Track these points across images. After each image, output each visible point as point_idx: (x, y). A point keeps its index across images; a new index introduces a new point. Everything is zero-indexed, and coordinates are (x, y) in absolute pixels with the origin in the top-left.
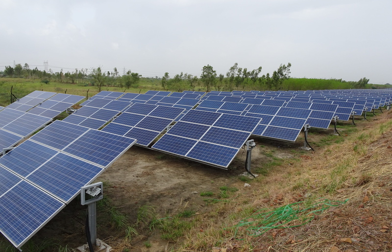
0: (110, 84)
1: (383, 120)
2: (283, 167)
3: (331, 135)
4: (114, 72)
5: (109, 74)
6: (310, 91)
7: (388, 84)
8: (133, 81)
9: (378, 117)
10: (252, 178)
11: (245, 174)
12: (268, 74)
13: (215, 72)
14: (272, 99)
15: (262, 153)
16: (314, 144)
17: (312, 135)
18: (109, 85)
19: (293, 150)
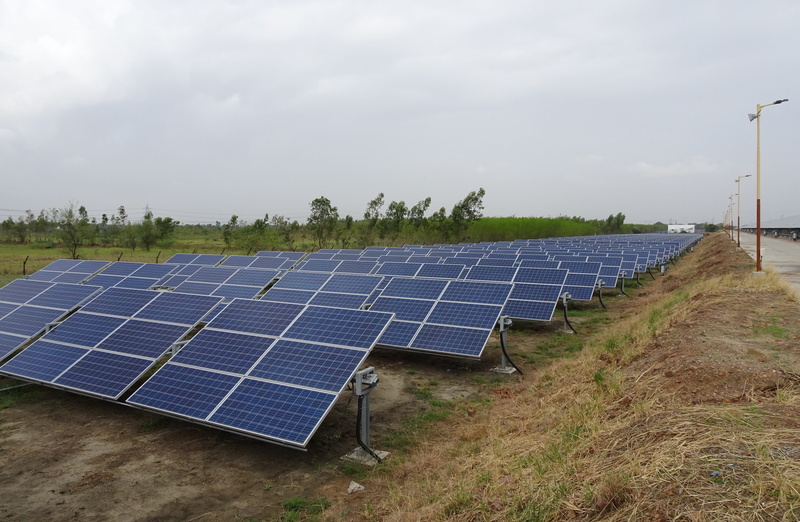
0: (108, 242)
1: (656, 296)
2: (451, 423)
3: (559, 335)
4: (117, 215)
5: (106, 219)
6: (521, 242)
7: (659, 223)
8: (159, 234)
9: (646, 289)
10: (371, 463)
11: (356, 455)
12: (443, 210)
13: (335, 209)
14: (442, 261)
15: (408, 390)
16: (524, 357)
17: (520, 335)
18: (106, 243)
19: (477, 376)
